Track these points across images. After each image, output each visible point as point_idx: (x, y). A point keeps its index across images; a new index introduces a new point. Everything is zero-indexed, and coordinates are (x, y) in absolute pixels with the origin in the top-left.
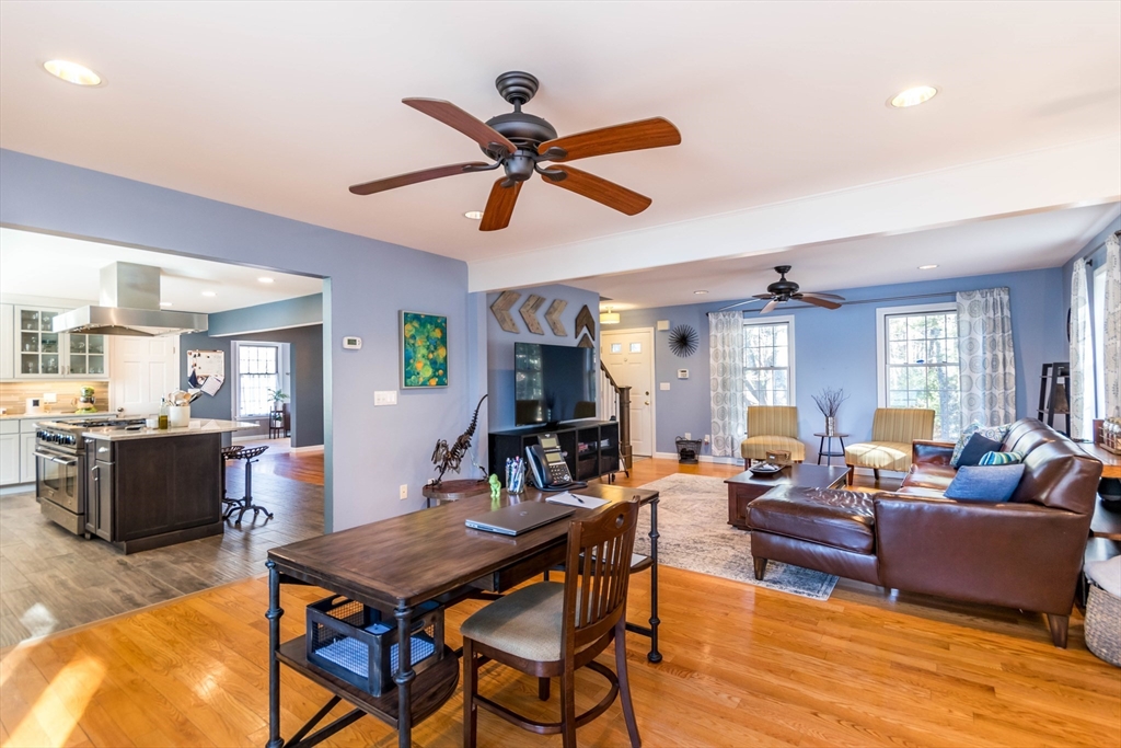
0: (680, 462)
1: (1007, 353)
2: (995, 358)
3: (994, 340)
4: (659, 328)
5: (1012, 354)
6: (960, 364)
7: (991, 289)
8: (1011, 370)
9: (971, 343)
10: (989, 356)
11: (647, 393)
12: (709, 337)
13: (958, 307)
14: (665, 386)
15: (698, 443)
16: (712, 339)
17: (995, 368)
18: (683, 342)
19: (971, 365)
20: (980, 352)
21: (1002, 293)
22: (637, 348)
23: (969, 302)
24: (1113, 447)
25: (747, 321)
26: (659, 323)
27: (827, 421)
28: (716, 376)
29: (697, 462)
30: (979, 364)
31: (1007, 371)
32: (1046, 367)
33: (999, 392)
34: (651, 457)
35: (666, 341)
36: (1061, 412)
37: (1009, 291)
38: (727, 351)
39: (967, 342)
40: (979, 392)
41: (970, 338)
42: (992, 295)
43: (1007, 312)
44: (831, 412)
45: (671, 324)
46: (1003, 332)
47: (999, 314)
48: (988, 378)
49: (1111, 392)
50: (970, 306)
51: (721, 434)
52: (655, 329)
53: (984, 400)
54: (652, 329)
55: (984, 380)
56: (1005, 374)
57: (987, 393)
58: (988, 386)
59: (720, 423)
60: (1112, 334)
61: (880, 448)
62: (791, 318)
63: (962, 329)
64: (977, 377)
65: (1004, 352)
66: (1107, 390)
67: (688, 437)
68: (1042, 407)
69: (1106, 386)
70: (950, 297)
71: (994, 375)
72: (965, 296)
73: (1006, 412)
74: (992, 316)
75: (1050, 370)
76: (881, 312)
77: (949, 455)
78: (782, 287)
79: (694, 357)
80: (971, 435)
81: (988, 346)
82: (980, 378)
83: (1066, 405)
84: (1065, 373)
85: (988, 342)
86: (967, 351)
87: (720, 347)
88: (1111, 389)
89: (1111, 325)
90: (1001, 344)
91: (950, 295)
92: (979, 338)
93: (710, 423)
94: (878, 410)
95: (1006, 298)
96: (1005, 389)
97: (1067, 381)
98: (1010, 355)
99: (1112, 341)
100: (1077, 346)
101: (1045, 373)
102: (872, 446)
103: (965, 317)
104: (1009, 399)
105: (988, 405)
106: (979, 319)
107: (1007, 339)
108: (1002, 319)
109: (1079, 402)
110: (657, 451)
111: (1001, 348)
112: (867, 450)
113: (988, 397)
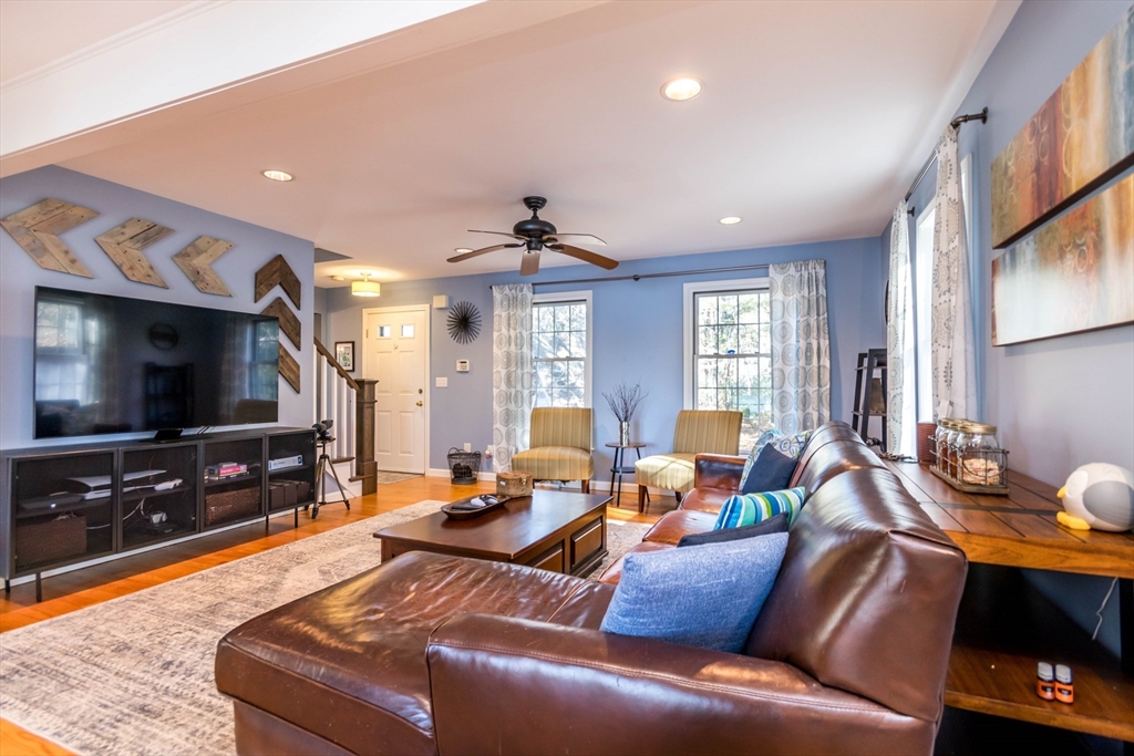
0: (453, 481)
1: (822, 341)
2: (809, 348)
3: (808, 325)
4: (435, 306)
5: (827, 342)
6: (772, 356)
7: (806, 261)
8: (826, 362)
9: (784, 328)
10: (803, 344)
11: (421, 391)
12: (493, 317)
13: (771, 283)
14: (442, 382)
15: (477, 456)
16: (496, 319)
17: (808, 359)
18: (464, 323)
19: (784, 356)
20: (793, 340)
21: (818, 267)
22: (409, 331)
23: (782, 277)
24: (954, 475)
25: (538, 298)
26: (435, 298)
27: (621, 426)
28: (499, 369)
29: (474, 481)
30: (792, 354)
31: (821, 363)
32: (862, 356)
33: (812, 389)
34: (423, 475)
35: (444, 320)
36: (877, 414)
37: (825, 263)
38: (513, 336)
39: (779, 327)
40: (791, 389)
41: (784, 322)
42: (807, 269)
43: (822, 291)
44: (626, 415)
45: (450, 300)
46: (818, 315)
47: (814, 293)
48: (801, 371)
49: (942, 379)
50: (784, 282)
51: (504, 444)
52: (431, 307)
53: (797, 398)
54: (428, 305)
55: (797, 374)
56: (819, 367)
57: (800, 390)
58: (801, 382)
59: (503, 430)
60: (944, 286)
61: (680, 461)
62: (588, 294)
63: (775, 310)
64: (791, 370)
65: (818, 339)
66: (935, 376)
67: (468, 448)
68: (856, 408)
69: (935, 370)
70: (762, 271)
71: (808, 368)
72: (778, 269)
73: (820, 414)
74: (806, 295)
75: (866, 360)
76: (689, 288)
77: (738, 475)
78: (530, 227)
79: (476, 344)
80: (762, 446)
81: (801, 332)
82: (793, 372)
83: (882, 405)
84: (883, 364)
85: (801, 328)
86: (779, 338)
87: (504, 331)
88: (941, 374)
89: (943, 273)
90: (815, 329)
91: (762, 269)
92: (793, 321)
93: (492, 430)
94: (683, 412)
95: (821, 272)
96: (819, 386)
97: (884, 373)
98: (825, 343)
99: (943, 298)
100: (896, 322)
101: (860, 363)
102: (673, 459)
103: (779, 296)
104: (824, 398)
105: (801, 406)
106: (794, 298)
107: (822, 323)
108: (818, 299)
109: (898, 400)
110: (431, 467)
111: (815, 334)
112: (665, 464)
113: (801, 395)
